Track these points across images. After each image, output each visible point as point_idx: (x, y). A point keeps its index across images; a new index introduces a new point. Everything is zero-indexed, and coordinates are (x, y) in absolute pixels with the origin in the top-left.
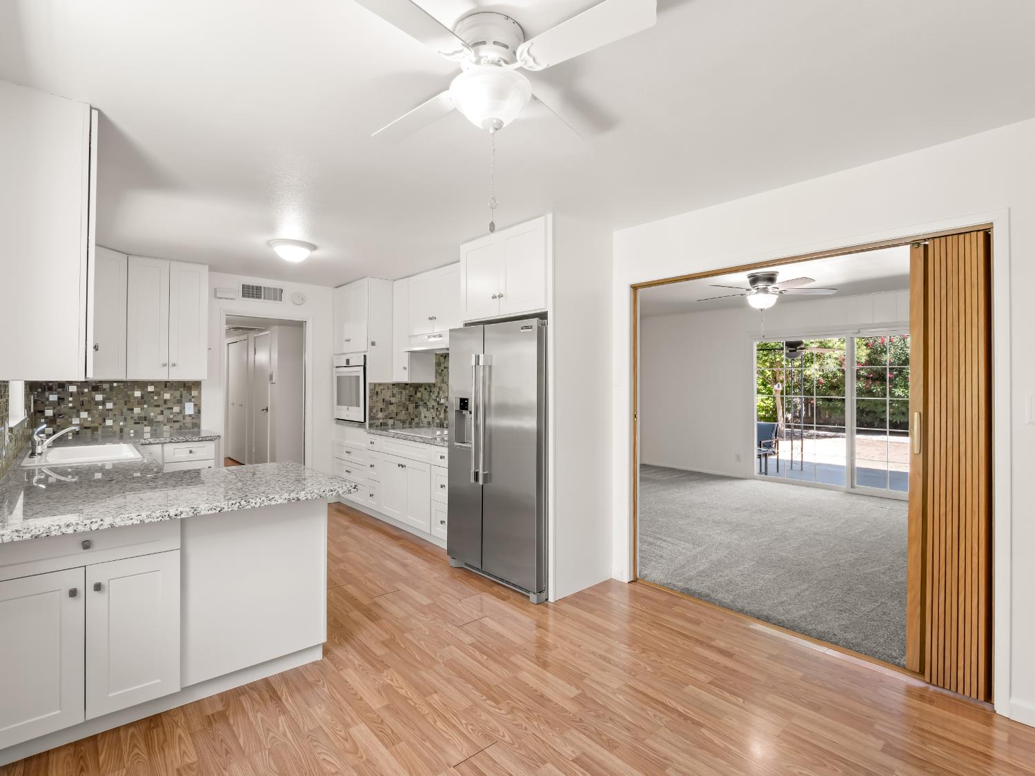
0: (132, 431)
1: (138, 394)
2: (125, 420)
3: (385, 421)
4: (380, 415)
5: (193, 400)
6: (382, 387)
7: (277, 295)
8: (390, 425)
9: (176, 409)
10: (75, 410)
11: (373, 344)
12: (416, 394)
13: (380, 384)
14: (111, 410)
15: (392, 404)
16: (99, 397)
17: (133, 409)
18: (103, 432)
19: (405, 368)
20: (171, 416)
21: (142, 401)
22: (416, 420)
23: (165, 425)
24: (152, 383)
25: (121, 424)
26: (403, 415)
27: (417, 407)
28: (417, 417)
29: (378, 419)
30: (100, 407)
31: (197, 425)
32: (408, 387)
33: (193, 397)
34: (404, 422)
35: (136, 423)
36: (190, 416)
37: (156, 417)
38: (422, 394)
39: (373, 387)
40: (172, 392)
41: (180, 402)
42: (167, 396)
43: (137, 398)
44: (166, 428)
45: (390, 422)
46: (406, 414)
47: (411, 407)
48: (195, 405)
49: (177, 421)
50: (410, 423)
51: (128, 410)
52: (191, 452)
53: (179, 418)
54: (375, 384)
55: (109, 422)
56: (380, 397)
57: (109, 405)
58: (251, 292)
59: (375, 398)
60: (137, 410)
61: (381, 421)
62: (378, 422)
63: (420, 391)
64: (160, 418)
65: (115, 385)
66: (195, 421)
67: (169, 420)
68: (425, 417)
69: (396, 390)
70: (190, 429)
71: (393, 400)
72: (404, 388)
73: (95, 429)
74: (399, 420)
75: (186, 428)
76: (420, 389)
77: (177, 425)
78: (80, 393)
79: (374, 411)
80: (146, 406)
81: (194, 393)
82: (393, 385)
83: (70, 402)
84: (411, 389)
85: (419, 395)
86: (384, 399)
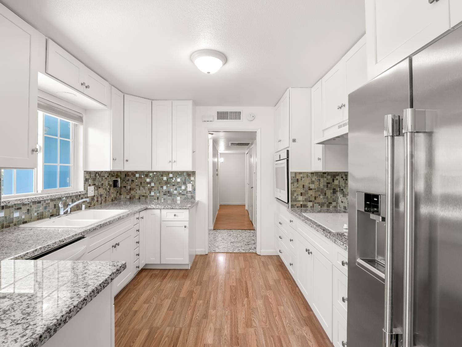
0: (163, 199)
1: (165, 178)
2: (159, 193)
3: (305, 203)
4: (300, 198)
5: (191, 182)
6: (302, 175)
7: (237, 115)
8: (309, 207)
9: (183, 187)
10: (138, 187)
11: (294, 141)
12: (333, 181)
13: (300, 173)
14: (153, 187)
15: (311, 189)
16: (148, 180)
17: (163, 187)
18: (150, 199)
19: (319, 159)
20: (181, 191)
21: (167, 183)
22: (334, 204)
23: (178, 196)
24: (172, 172)
25: (158, 194)
26: (321, 199)
27: (335, 191)
28: (335, 201)
29: (299, 201)
30: (149, 185)
31: (193, 197)
32: (325, 175)
33: (192, 181)
34: (322, 205)
35: (164, 195)
36: (190, 191)
37: (173, 192)
38: (339, 181)
39: (294, 175)
40: (181, 178)
41: (185, 183)
42: (179, 180)
43: (164, 181)
44: (179, 198)
45: (310, 204)
46: (324, 198)
47: (329, 193)
48: (193, 186)
49: (184, 195)
50: (328, 206)
51: (161, 187)
52: (175, 215)
53: (185, 192)
54: (296, 173)
55: (152, 194)
56: (301, 183)
57: (153, 184)
58: (222, 116)
59: (296, 184)
60: (165, 188)
61: (301, 203)
62: (299, 204)
63: (337, 179)
64: (175, 192)
65: (155, 173)
66: (192, 195)
67: (180, 194)
68: (342, 202)
69: (314, 178)
70: (190, 199)
71: (312, 186)
72: (322, 177)
73: (146, 197)
74: (318, 203)
75: (188, 198)
76: (337, 177)
77: (183, 197)
78: (140, 177)
79: (295, 195)
80: (169, 185)
81: (192, 178)
82: (312, 173)
83: (136, 182)
84: (329, 177)
85: (336, 182)
86: (303, 185)
